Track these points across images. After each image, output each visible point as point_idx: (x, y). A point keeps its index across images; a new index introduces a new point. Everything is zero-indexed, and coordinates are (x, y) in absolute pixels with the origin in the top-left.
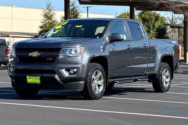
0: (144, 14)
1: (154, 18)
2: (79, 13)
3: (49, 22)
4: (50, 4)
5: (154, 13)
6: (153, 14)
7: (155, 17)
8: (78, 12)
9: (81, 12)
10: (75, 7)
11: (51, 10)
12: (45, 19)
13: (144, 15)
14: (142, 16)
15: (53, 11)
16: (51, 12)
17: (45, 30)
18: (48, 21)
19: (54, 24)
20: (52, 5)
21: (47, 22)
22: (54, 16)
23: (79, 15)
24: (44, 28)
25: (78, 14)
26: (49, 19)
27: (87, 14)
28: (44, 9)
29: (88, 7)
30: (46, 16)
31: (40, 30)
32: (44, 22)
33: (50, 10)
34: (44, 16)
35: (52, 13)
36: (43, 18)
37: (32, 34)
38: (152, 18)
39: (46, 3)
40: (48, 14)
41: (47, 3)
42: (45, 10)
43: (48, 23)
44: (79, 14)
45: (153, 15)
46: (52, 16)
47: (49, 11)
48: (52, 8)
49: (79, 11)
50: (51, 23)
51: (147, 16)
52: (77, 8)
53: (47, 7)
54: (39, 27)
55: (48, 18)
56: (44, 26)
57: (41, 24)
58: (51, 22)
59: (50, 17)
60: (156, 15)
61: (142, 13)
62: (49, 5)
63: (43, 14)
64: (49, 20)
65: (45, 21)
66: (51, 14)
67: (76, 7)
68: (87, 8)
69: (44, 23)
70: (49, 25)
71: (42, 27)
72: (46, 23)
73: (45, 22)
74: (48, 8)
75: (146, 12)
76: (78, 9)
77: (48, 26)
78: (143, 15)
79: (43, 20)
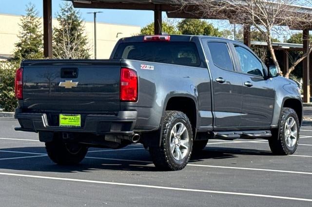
0: (186, 24)
1: (202, 30)
2: (81, 22)
3: (31, 36)
4: (33, 8)
5: (204, 23)
6: (201, 24)
7: (204, 30)
8: (79, 21)
9: (84, 21)
10: (74, 12)
11: (35, 17)
12: (25, 32)
13: (188, 25)
14: (183, 27)
15: (37, 19)
16: (35, 21)
17: (24, 50)
18: (29, 35)
19: (39, 39)
20: (36, 10)
21: (29, 37)
22: (38, 27)
23: (80, 26)
24: (22, 46)
25: (79, 24)
26: (31, 32)
27: (94, 24)
28: (23, 16)
29: (95, 13)
30: (25, 26)
31: (17, 49)
32: (22, 37)
33: (32, 17)
34: (23, 27)
35: (37, 22)
36: (22, 30)
37: (4, 56)
38: (199, 31)
39: (27, 6)
40: (29, 24)
41: (29, 6)
42: (25, 18)
43: (30, 39)
44: (81, 24)
45: (202, 26)
46: (36, 26)
47: (31, 19)
48: (36, 14)
49: (81, 20)
50: (36, 38)
51: (192, 27)
52: (77, 15)
53: (27, 12)
54: (16, 44)
55: (29, 30)
56: (23, 44)
57: (19, 41)
58: (34, 36)
59: (34, 28)
60: (206, 26)
61: (184, 22)
62: (31, 10)
63: (22, 24)
64: (32, 34)
65: (24, 35)
66: (34, 24)
67: (76, 12)
68: (93, 14)
69: (24, 39)
70: (32, 42)
71: (19, 45)
72: (27, 38)
73: (25, 37)
74: (29, 15)
75: (191, 21)
76: (80, 15)
77: (29, 43)
78: (185, 26)
79: (22, 34)
